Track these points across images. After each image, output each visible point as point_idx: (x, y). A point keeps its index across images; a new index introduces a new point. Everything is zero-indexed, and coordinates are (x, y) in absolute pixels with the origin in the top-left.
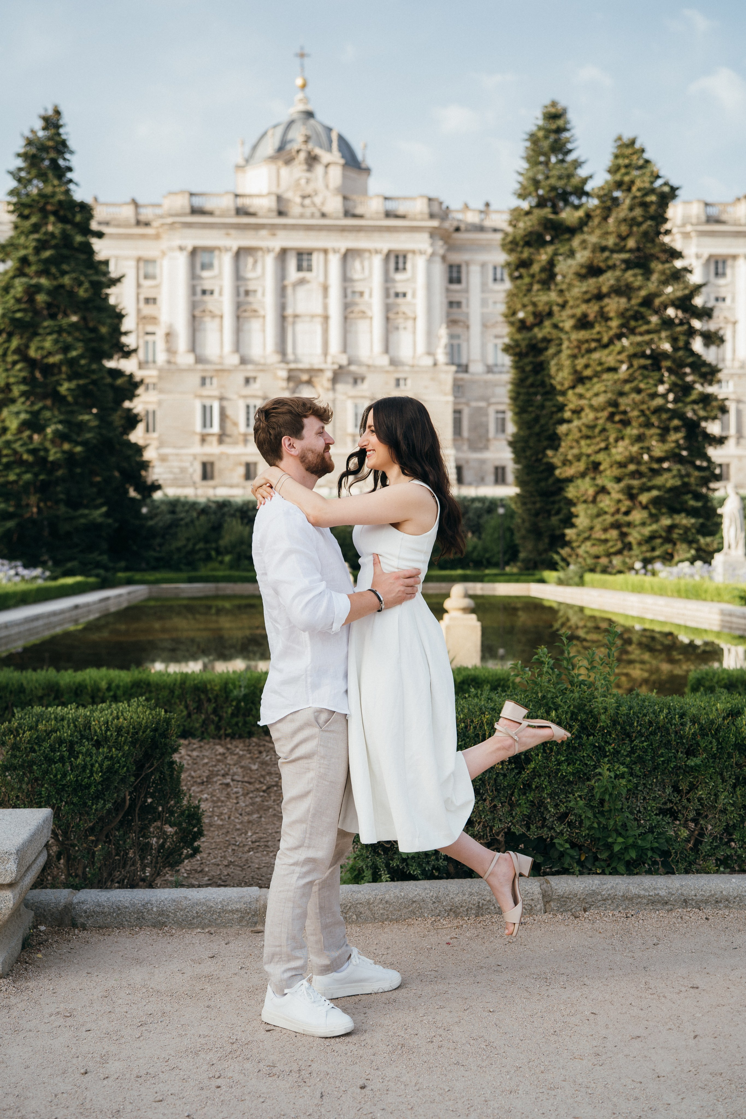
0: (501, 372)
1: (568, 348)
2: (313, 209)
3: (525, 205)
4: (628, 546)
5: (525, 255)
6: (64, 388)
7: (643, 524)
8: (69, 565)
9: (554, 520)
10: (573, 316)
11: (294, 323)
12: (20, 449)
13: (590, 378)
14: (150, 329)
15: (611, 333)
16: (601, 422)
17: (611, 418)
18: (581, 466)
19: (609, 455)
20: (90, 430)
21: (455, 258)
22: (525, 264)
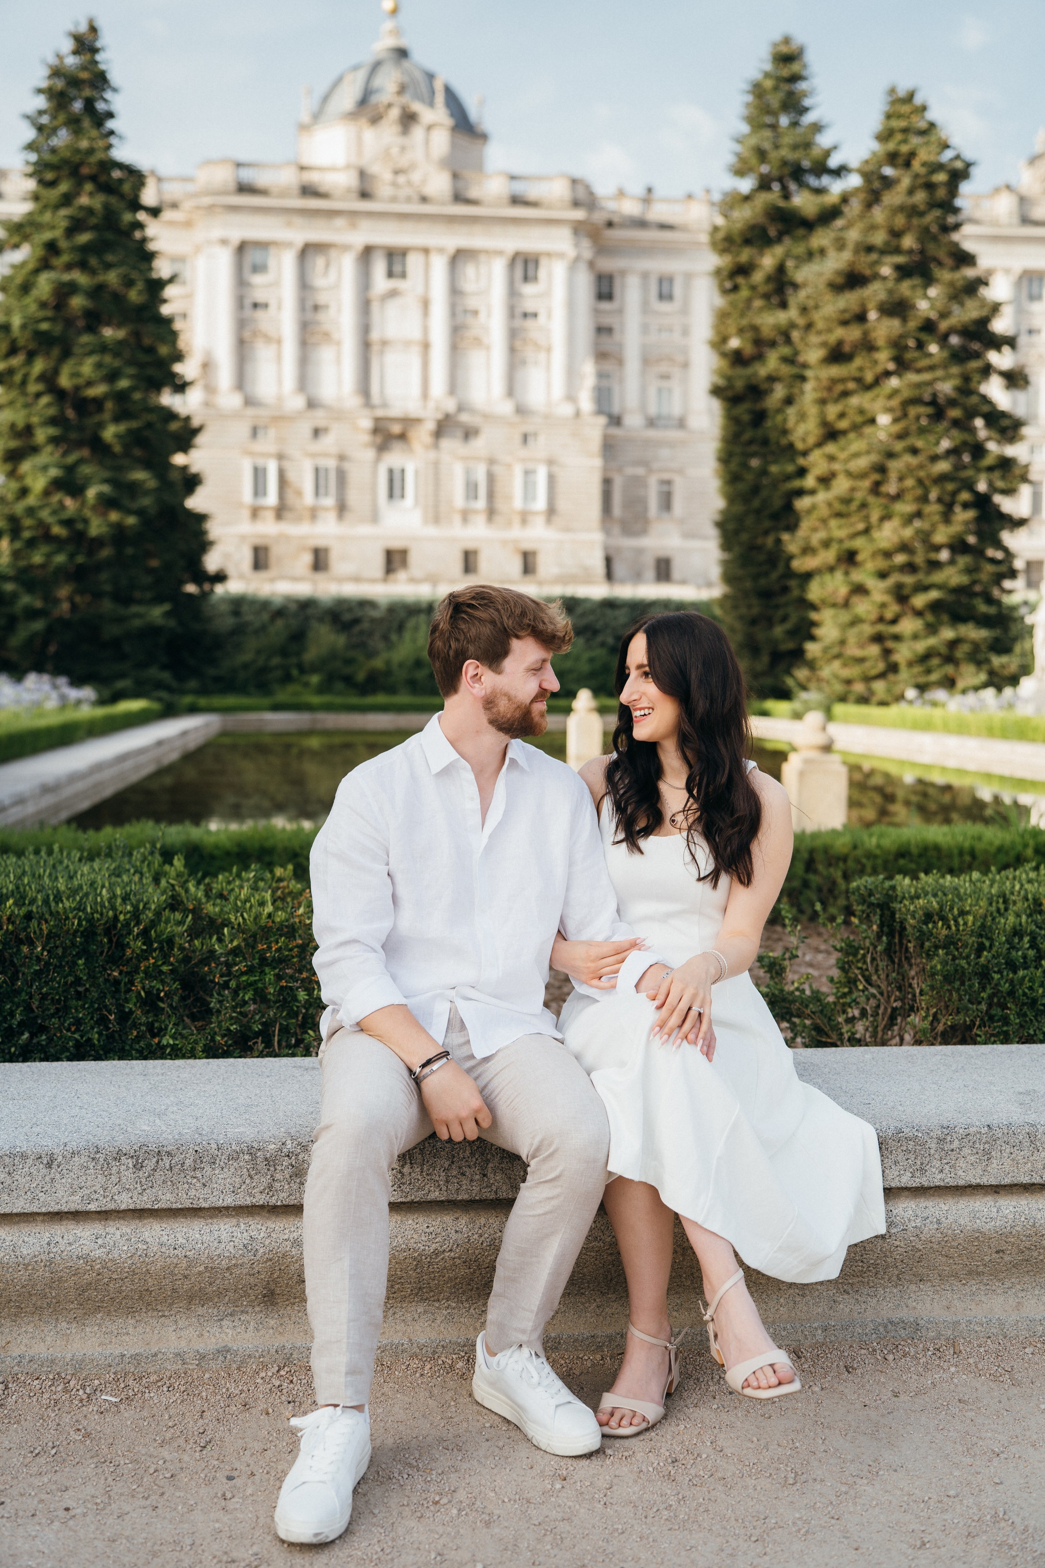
0: (666, 427)
1: (815, 390)
2: (409, 190)
3: (746, 185)
4: (893, 668)
5: (745, 255)
6: (110, 433)
7: (915, 637)
8: (121, 684)
9: (778, 631)
10: (824, 344)
11: (382, 353)
12: (50, 520)
13: (844, 433)
15: (879, 369)
16: (859, 496)
17: (876, 489)
18: (829, 556)
19: (872, 540)
20: (147, 493)
21: (607, 265)
22: (742, 270)
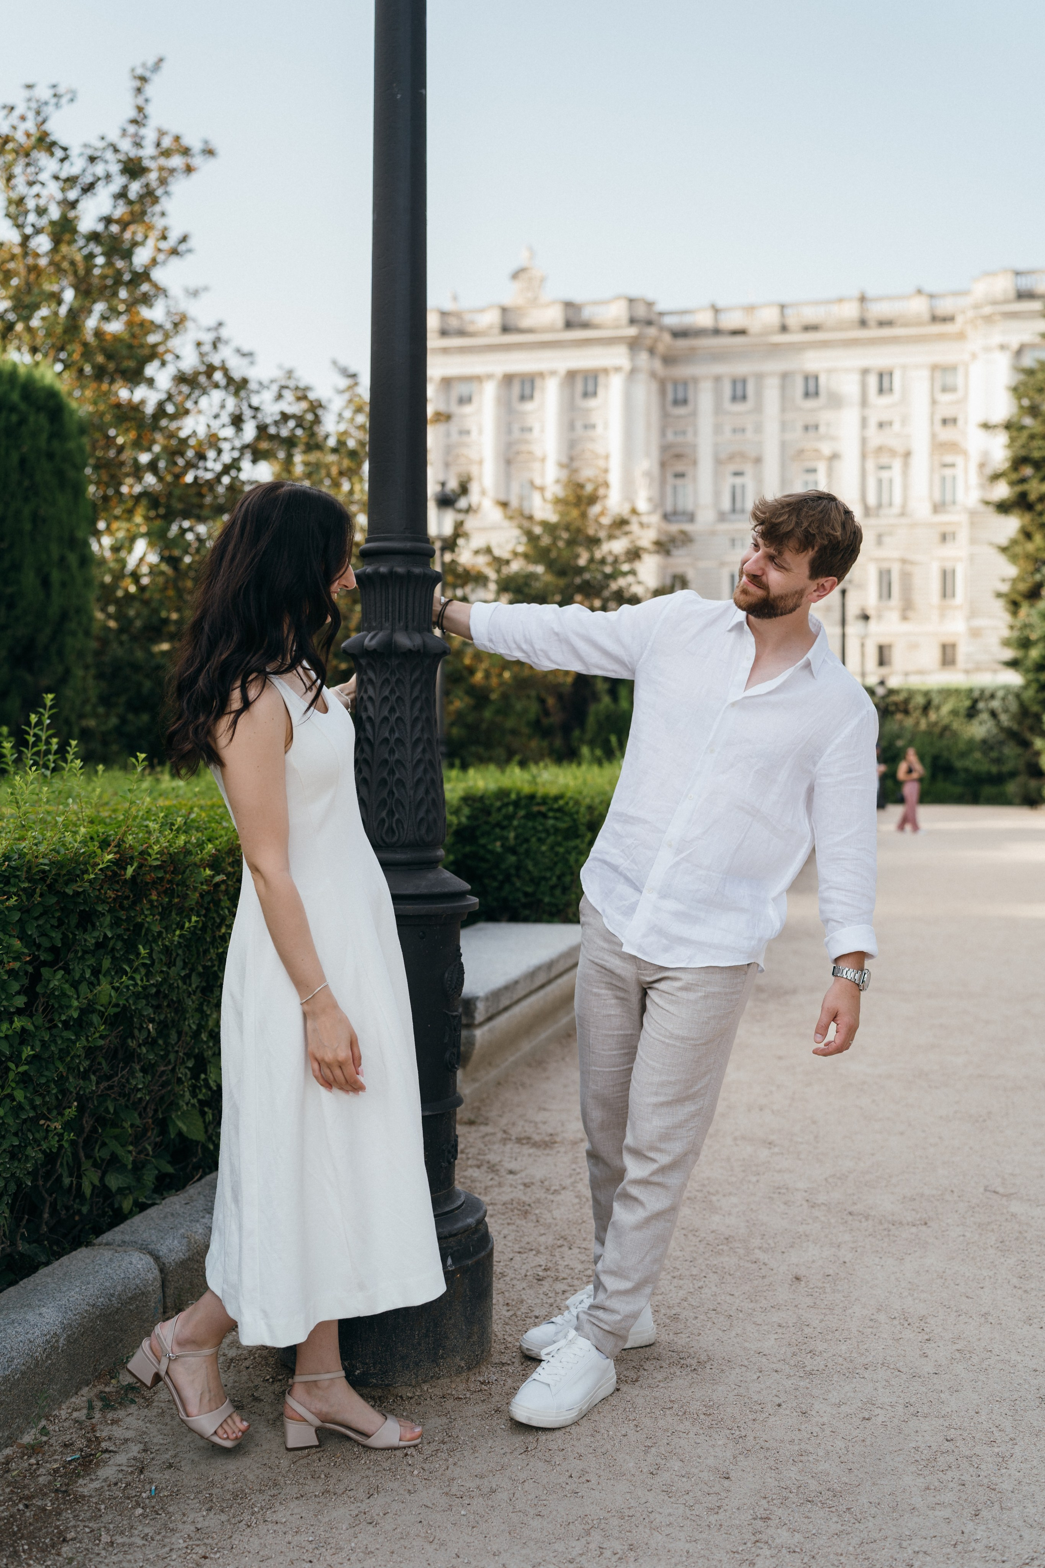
14: (949, 459)
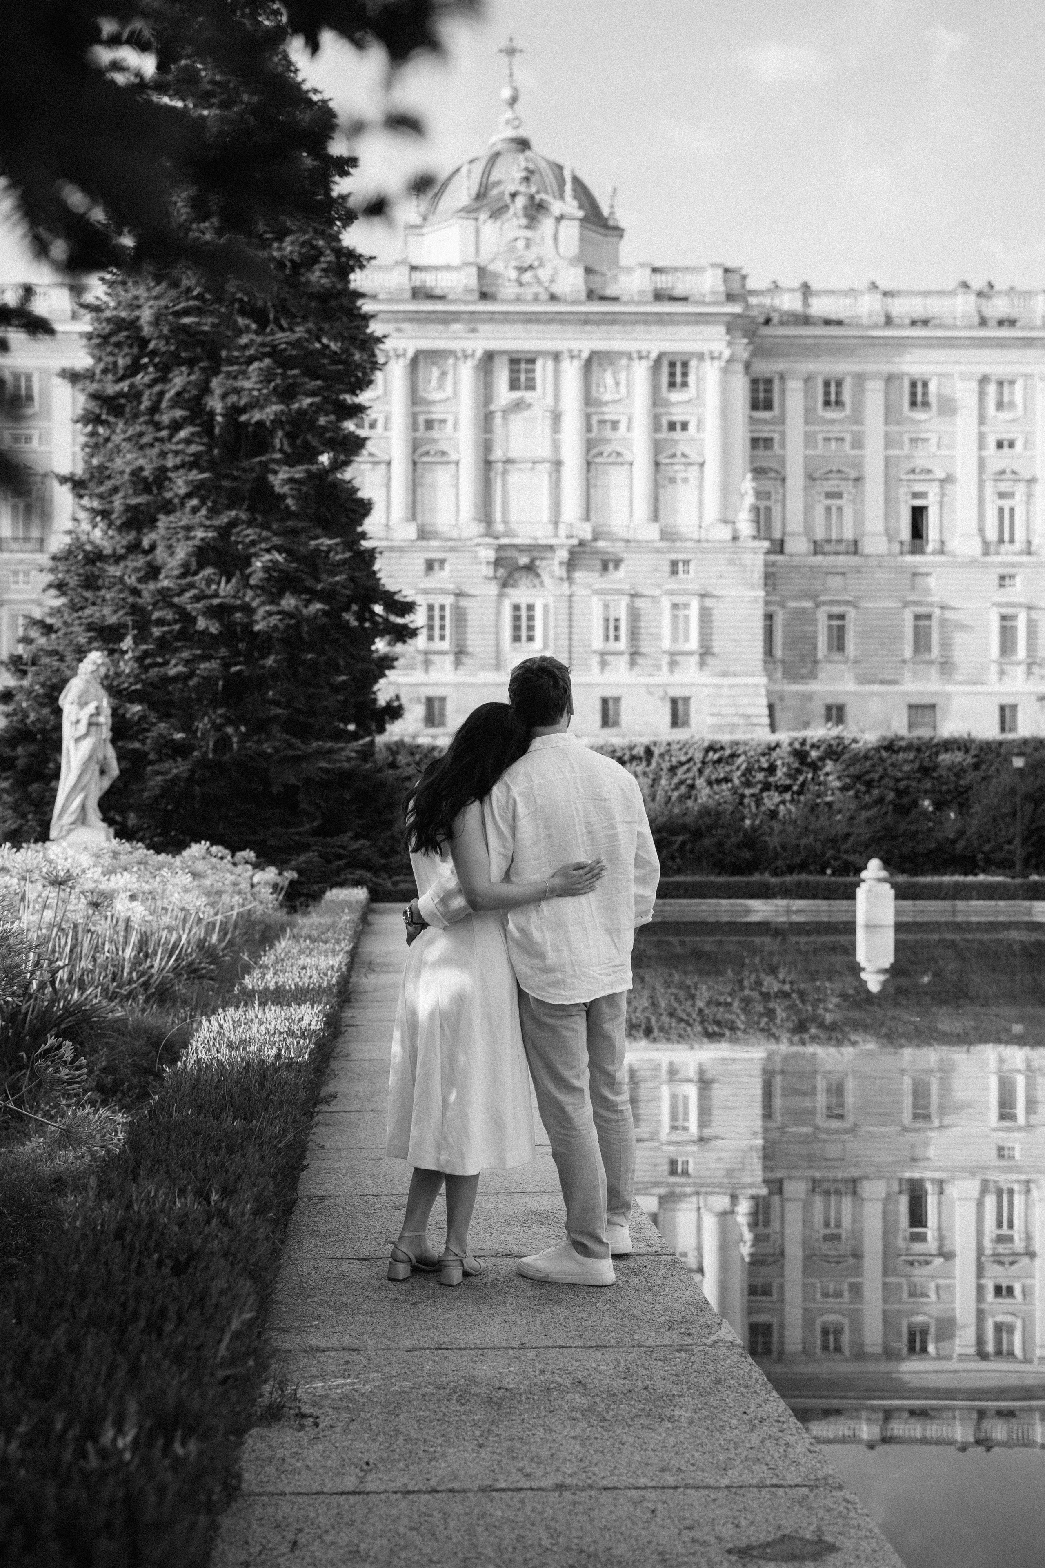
2: (536, 289)
11: (505, 472)
21: (763, 368)
